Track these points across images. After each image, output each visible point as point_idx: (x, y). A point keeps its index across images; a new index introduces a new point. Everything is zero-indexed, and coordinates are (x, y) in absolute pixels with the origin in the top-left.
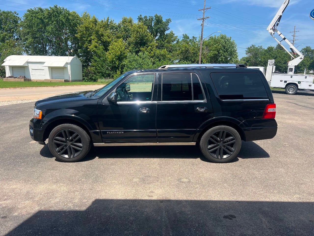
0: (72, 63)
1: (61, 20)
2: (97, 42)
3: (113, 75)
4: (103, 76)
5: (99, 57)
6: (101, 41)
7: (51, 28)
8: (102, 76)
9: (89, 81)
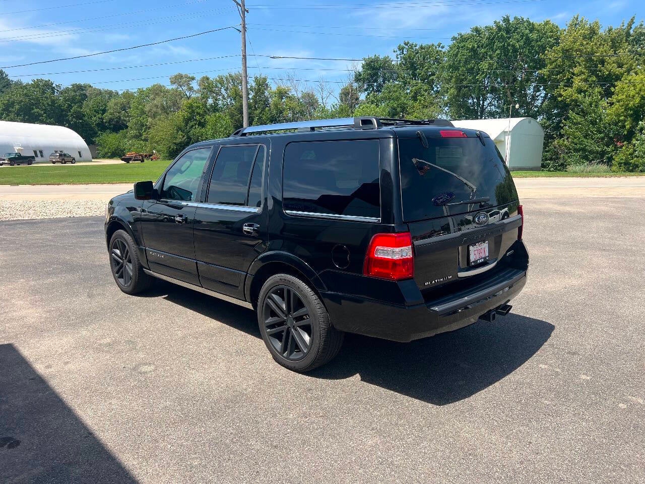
0: (514, 132)
1: (513, 46)
2: (586, 80)
3: (612, 156)
4: (586, 158)
5: (584, 113)
6: (597, 76)
7: (490, 63)
8: (583, 158)
9: (559, 170)
